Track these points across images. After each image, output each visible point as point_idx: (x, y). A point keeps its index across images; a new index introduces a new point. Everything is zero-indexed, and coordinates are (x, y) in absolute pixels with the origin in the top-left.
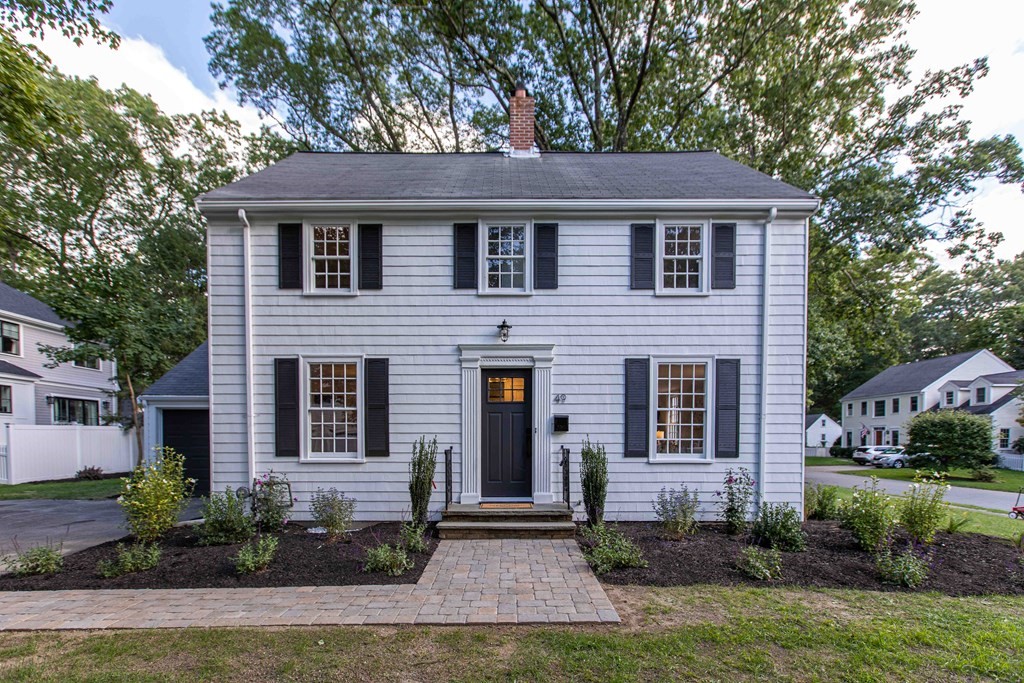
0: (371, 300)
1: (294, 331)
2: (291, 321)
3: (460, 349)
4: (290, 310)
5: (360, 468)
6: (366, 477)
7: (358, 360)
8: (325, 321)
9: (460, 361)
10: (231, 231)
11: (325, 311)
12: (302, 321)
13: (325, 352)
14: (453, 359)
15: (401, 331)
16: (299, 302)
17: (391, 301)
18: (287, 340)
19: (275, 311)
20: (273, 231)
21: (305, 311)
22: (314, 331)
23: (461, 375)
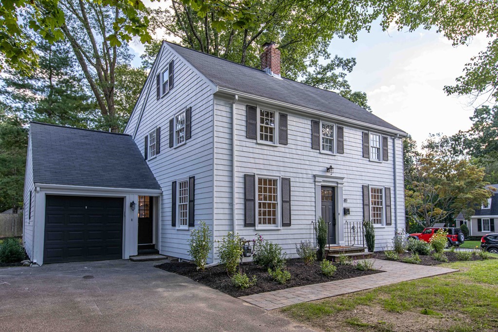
0: (283, 149)
1: (252, 160)
2: (251, 155)
3: (315, 176)
4: (251, 150)
5: (279, 232)
6: (281, 237)
7: (278, 178)
8: (265, 157)
9: (315, 181)
10: (225, 104)
11: (265, 152)
12: (256, 156)
13: (265, 173)
14: (312, 181)
15: (294, 165)
16: (255, 146)
17: (291, 151)
18: (249, 165)
19: (245, 149)
20: (244, 108)
21: (257, 151)
22: (261, 161)
23: (315, 188)
